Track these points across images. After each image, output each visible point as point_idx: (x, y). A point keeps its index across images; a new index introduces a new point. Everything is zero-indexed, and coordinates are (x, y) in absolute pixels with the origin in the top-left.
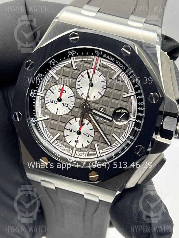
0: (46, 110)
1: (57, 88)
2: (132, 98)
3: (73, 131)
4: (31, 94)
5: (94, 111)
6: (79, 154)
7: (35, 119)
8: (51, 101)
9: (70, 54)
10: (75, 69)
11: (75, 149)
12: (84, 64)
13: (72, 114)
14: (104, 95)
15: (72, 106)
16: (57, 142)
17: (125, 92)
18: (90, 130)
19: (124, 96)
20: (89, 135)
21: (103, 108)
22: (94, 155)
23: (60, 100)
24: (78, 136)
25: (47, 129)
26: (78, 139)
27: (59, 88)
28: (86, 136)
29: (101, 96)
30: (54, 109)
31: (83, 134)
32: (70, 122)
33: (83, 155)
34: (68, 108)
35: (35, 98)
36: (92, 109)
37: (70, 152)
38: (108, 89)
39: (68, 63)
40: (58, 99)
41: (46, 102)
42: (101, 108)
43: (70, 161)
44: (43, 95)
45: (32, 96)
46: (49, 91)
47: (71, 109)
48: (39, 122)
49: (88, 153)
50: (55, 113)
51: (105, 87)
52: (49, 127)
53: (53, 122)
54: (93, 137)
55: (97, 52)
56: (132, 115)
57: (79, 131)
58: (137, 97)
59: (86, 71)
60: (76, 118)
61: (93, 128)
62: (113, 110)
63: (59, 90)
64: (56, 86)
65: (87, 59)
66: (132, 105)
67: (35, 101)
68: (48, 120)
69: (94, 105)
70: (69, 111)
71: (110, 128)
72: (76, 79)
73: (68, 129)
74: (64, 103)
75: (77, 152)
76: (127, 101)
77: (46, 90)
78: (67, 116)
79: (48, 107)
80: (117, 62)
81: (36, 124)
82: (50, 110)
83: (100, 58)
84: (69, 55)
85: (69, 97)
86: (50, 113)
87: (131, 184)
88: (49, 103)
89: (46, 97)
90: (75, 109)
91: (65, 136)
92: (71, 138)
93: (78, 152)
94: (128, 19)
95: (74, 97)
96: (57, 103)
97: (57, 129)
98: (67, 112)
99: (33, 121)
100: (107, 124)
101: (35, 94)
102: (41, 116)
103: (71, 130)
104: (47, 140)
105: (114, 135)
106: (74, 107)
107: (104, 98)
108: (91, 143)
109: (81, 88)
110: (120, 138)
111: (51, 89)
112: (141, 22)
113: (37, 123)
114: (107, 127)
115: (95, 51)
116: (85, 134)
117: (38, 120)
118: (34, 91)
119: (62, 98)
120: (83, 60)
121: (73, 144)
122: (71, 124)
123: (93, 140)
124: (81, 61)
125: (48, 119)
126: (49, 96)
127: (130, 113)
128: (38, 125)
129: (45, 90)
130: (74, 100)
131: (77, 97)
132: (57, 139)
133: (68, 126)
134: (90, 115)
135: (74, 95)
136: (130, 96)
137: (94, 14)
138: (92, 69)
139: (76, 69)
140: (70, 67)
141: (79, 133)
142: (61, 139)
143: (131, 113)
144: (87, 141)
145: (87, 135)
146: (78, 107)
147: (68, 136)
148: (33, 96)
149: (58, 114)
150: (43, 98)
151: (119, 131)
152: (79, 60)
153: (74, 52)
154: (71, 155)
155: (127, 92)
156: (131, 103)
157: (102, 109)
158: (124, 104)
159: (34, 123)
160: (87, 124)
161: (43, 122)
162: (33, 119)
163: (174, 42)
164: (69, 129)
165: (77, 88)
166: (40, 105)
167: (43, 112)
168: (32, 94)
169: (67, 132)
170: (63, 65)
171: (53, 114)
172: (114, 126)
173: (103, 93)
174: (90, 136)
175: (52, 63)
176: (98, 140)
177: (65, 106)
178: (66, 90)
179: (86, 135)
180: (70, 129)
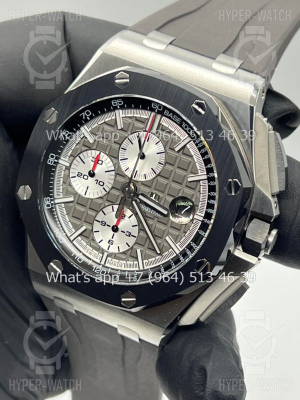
0: (69, 188)
1: (90, 155)
2: (201, 184)
3: (107, 225)
4: (50, 161)
5: (140, 197)
6: (111, 262)
7: (51, 200)
8: (80, 175)
9: (114, 104)
10: (120, 128)
11: (106, 254)
12: (135, 123)
13: (108, 199)
14: (159, 175)
15: (110, 186)
16: (81, 239)
17: (192, 173)
18: (133, 226)
19: (190, 179)
20: (130, 234)
21: (156, 195)
22: (135, 266)
23: (92, 174)
24: (114, 234)
25: (67, 218)
26: (112, 238)
27: (93, 155)
28: (126, 234)
29: (155, 175)
30: (82, 188)
31: (122, 231)
32: (103, 210)
33: (118, 265)
34: (104, 188)
35: (55, 167)
36: (139, 195)
37: (99, 258)
38: (168, 166)
39: (110, 119)
40: (90, 172)
41: (71, 175)
42: (152, 194)
43: (95, 271)
44: (68, 165)
45: (50, 163)
46: (78, 158)
47: (108, 190)
48: (57, 205)
49: (125, 262)
50: (83, 194)
51: (163, 161)
52: (71, 215)
53: (79, 208)
54: (136, 238)
55: (155, 107)
56: (198, 211)
57: (116, 226)
58: (208, 183)
59: (137, 133)
60: (114, 206)
61: (137, 224)
62: (170, 199)
63: (93, 159)
64: (89, 152)
65: (139, 116)
66: (201, 195)
67: (54, 172)
68: (72, 204)
69: (143, 189)
70: (104, 193)
71: (163, 227)
72: (121, 145)
73: (99, 222)
74: (97, 180)
75: (109, 258)
76: (194, 187)
77: (73, 156)
78: (100, 201)
79: (74, 184)
80: (184, 125)
81: (52, 208)
82: (76, 188)
83: (159, 116)
84: (113, 107)
85: (106, 172)
86: (75, 194)
87: (188, 319)
88: (75, 177)
89: (72, 167)
90: (114, 192)
91: (94, 230)
92: (103, 236)
93: (111, 259)
94: (214, 59)
95: (114, 172)
96: (87, 179)
97: (83, 219)
98: (100, 195)
99: (48, 202)
100: (160, 220)
101: (56, 161)
102: (62, 197)
103: (104, 224)
104: (66, 235)
105: (167, 238)
106: (113, 187)
107: (159, 178)
108: (132, 248)
109: (127, 159)
110: (177, 245)
111: (81, 155)
112: (234, 67)
113: (54, 206)
114: (159, 226)
115: (153, 105)
116: (124, 232)
117: (56, 201)
118: (54, 156)
119: (96, 172)
120: (133, 117)
121: (104, 245)
122: (105, 214)
123: (136, 243)
124: (130, 117)
125: (72, 202)
126: (79, 167)
127: (197, 207)
128: (54, 210)
129: (71, 157)
130: (114, 176)
131: (118, 173)
132: (80, 235)
133: (100, 217)
134: (134, 202)
135: (113, 169)
136: (199, 181)
137: (162, 47)
138: (146, 131)
139: (122, 129)
140: (113, 125)
141: (115, 229)
142: (87, 236)
143: (198, 206)
144: (127, 243)
145: (127, 233)
146: (119, 188)
147: (98, 231)
148: (51, 163)
149: (87, 196)
150: (68, 168)
151: (176, 233)
152: (127, 116)
153: (121, 103)
154: (99, 262)
155: (195, 172)
156: (200, 191)
157: (154, 195)
158: (188, 192)
159: (48, 206)
160: (129, 217)
161: (64, 206)
162: (48, 199)
163: (287, 103)
164: (101, 221)
165: (120, 159)
166: (62, 179)
167: (65, 190)
168: (51, 160)
169: (97, 226)
170: (103, 121)
171: (79, 195)
172: (169, 225)
173: (159, 172)
174: (132, 236)
175: (86, 116)
176: (143, 244)
177: (99, 184)
178: (103, 160)
179: (126, 233)
180: (102, 221)
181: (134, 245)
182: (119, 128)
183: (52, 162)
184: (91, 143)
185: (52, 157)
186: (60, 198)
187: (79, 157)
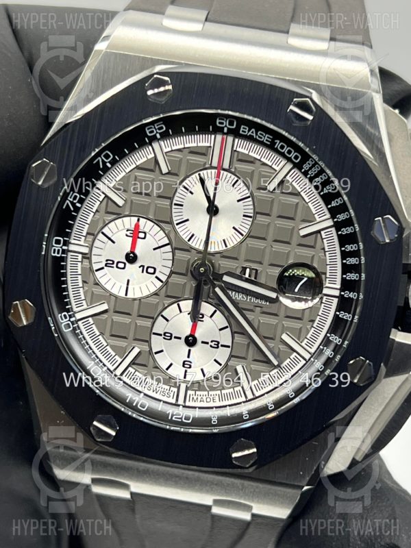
0: (97, 290)
1: (121, 227)
2: (324, 237)
3: (175, 337)
4: (55, 250)
5: (226, 278)
6: (195, 398)
7: (70, 317)
8: (109, 263)
9: (150, 132)
10: (167, 171)
11: (183, 387)
12: (188, 158)
13: (169, 294)
14: (249, 236)
15: (167, 271)
16: (133, 371)
17: (304, 221)
18: (221, 330)
19: (303, 233)
20: (218, 345)
21: (251, 269)
22: (238, 395)
23: (131, 258)
24: (189, 351)
25: (103, 341)
26: (188, 357)
27: (128, 226)
28: (211, 346)
29: (242, 237)
30: (118, 285)
31: (203, 342)
32: (163, 314)
33: (208, 400)
34: (157, 277)
35: (63, 259)
36: (223, 275)
37: (172, 395)
38: (259, 218)
39: (145, 159)
40: (127, 256)
41: (95, 267)
42: (244, 269)
43: (174, 419)
44: (86, 250)
45: (56, 254)
46: (101, 236)
47: (164, 278)
48: (80, 323)
49: (219, 392)
50: (122, 294)
51: (250, 212)
52: (107, 333)
53: (118, 318)
54: (230, 349)
55: (223, 123)
56: (327, 282)
57: (192, 335)
58: (337, 232)
59: (197, 174)
60: (180, 303)
61: (227, 325)
62: (277, 271)
63: (128, 233)
64: (119, 222)
65: (195, 145)
66: (327, 253)
67: (64, 267)
68: (105, 316)
69: (224, 265)
70: (159, 284)
71: (273, 321)
72: (171, 199)
73: (161, 335)
74: (143, 266)
75: (189, 392)
76: (312, 244)
77: (93, 235)
78: (154, 300)
79: (102, 281)
80: (278, 144)
81: (74, 329)
82: (108, 287)
83: (230, 139)
84: (148, 137)
85: (154, 249)
86: (109, 296)
87: (337, 463)
88: (103, 268)
89: (93, 253)
90: (175, 278)
91: (154, 351)
92: (171, 356)
93: (193, 392)
94: (287, 32)
95: (169, 246)
96: (124, 268)
97: (131, 336)
98: (153, 289)
99: (65, 320)
100: (265, 310)
101: (65, 248)
102: (85, 307)
103: (168, 336)
104: (108, 369)
105: (285, 337)
106: (172, 273)
107: (250, 241)
108: (226, 365)
109: (187, 220)
110: (303, 344)
111: (106, 230)
112: (323, 39)
113: (76, 325)
114: (265, 319)
115: (218, 121)
116: (207, 343)
117: (78, 316)
118: (60, 240)
119: (137, 252)
120: (184, 148)
121: (177, 372)
122: (167, 320)
123: (231, 356)
124: (179, 150)
125: (105, 312)
126: (103, 251)
127: (323, 276)
128: (78, 331)
129: (88, 236)
130: (171, 253)
131: (178, 246)
132: (133, 363)
133: (160, 326)
134: (217, 290)
135: (168, 242)
136: (319, 232)
137: (198, 27)
138: (212, 167)
139: (169, 173)
140: (152, 168)
141: (191, 341)
142: (145, 362)
143: (325, 274)
144: (215, 360)
145: (213, 344)
146: (184, 272)
147: (162, 351)
148: (58, 253)
149: (130, 295)
150: (86, 257)
151: (296, 325)
152: (174, 148)
153: (162, 128)
154: (174, 401)
155: (309, 219)
156: (324, 249)
157: (248, 270)
158: (305, 254)
159: (68, 326)
160: (211, 316)
161: (92, 322)
162: (65, 316)
164: (163, 333)
165: (175, 223)
166: (80, 277)
167: (89, 295)
168: (57, 249)
169: (157, 343)
170: (134, 166)
171: (116, 297)
172: (282, 314)
173: (247, 231)
174: (222, 346)
175: (104, 163)
176: (243, 356)
177: (147, 272)
178: (146, 230)
179: (210, 343)
180: (165, 333)
181: (229, 360)
182: (165, 170)
183: (59, 250)
184: (121, 205)
185: (58, 242)
186: (82, 309)
187: (103, 233)
